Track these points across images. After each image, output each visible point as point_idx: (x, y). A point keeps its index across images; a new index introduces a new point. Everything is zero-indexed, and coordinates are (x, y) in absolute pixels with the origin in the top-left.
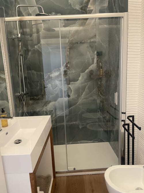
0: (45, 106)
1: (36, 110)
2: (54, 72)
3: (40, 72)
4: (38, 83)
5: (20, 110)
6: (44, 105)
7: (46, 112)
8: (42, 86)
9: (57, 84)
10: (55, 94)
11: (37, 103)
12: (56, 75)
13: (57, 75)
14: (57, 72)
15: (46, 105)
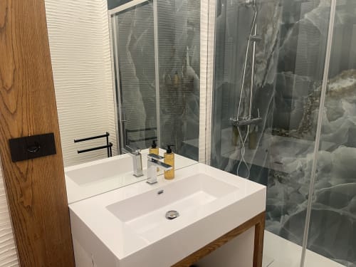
0: (300, 156)
1: (281, 158)
2: (341, 79)
3: (305, 77)
4: (296, 101)
5: (235, 150)
6: (300, 153)
7: (301, 170)
8: (303, 109)
9: (344, 108)
10: (331, 134)
11: (286, 144)
12: (344, 86)
13: (350, 87)
14: (349, 79)
15: (304, 153)
